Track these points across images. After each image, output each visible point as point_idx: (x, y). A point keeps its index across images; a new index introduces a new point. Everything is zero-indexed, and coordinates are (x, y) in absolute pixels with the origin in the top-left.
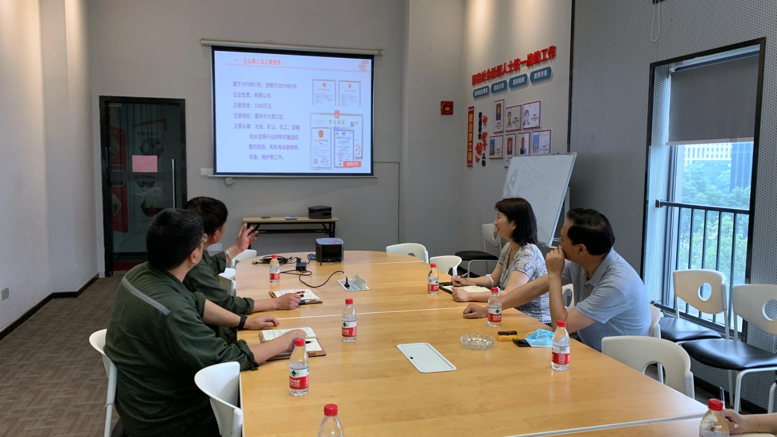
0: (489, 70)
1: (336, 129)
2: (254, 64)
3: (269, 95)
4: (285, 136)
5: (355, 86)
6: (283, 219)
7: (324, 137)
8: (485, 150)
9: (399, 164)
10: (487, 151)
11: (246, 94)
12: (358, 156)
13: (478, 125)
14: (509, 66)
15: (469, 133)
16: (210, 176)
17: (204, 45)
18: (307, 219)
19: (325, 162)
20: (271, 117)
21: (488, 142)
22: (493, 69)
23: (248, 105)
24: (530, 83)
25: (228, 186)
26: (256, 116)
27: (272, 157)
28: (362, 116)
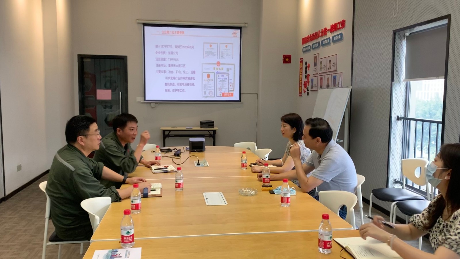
0: (310, 35)
1: (218, 73)
2: (168, 34)
3: (177, 53)
4: (187, 77)
5: (229, 46)
6: (184, 128)
7: (211, 78)
8: (308, 85)
9: (257, 94)
10: (309, 87)
11: (163, 53)
12: (232, 89)
13: (305, 69)
14: (321, 32)
15: (300, 74)
16: (141, 102)
17: (139, 23)
18: (199, 128)
19: (211, 93)
20: (178, 66)
21: (310, 80)
22: (313, 34)
23: (165, 59)
24: (332, 43)
25: (152, 108)
26: (170, 66)
27: (178, 90)
28: (234, 64)
